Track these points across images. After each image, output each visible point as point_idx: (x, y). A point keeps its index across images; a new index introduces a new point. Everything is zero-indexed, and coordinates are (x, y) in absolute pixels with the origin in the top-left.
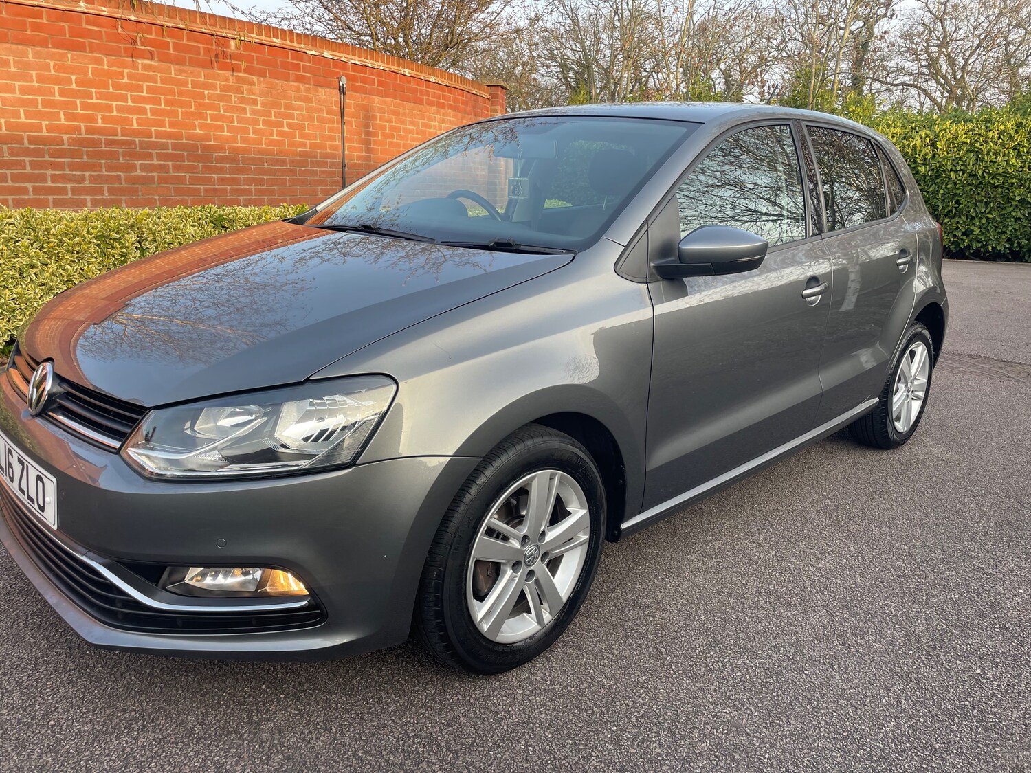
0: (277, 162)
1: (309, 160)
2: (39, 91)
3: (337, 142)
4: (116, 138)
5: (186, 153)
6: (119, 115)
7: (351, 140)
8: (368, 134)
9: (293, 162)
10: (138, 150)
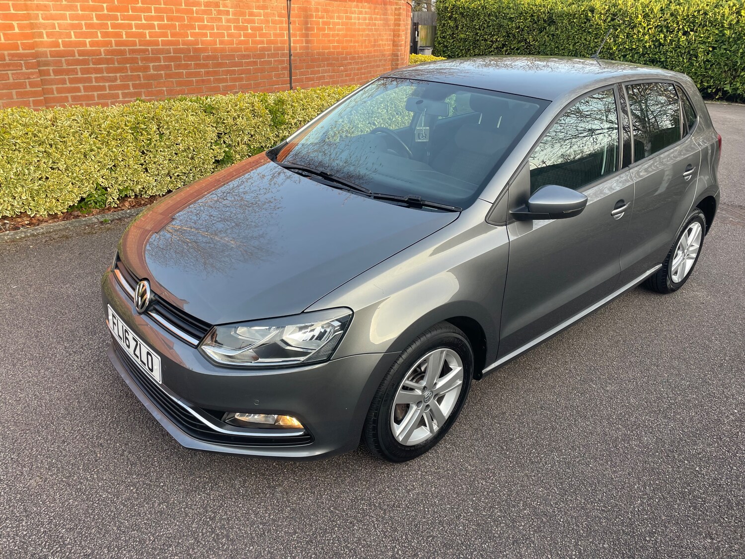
0: (244, 57)
1: (266, 53)
2: (83, 18)
3: (286, 38)
4: (135, 48)
5: (182, 55)
6: (137, 31)
7: (295, 35)
8: (307, 29)
9: (255, 56)
10: (150, 55)
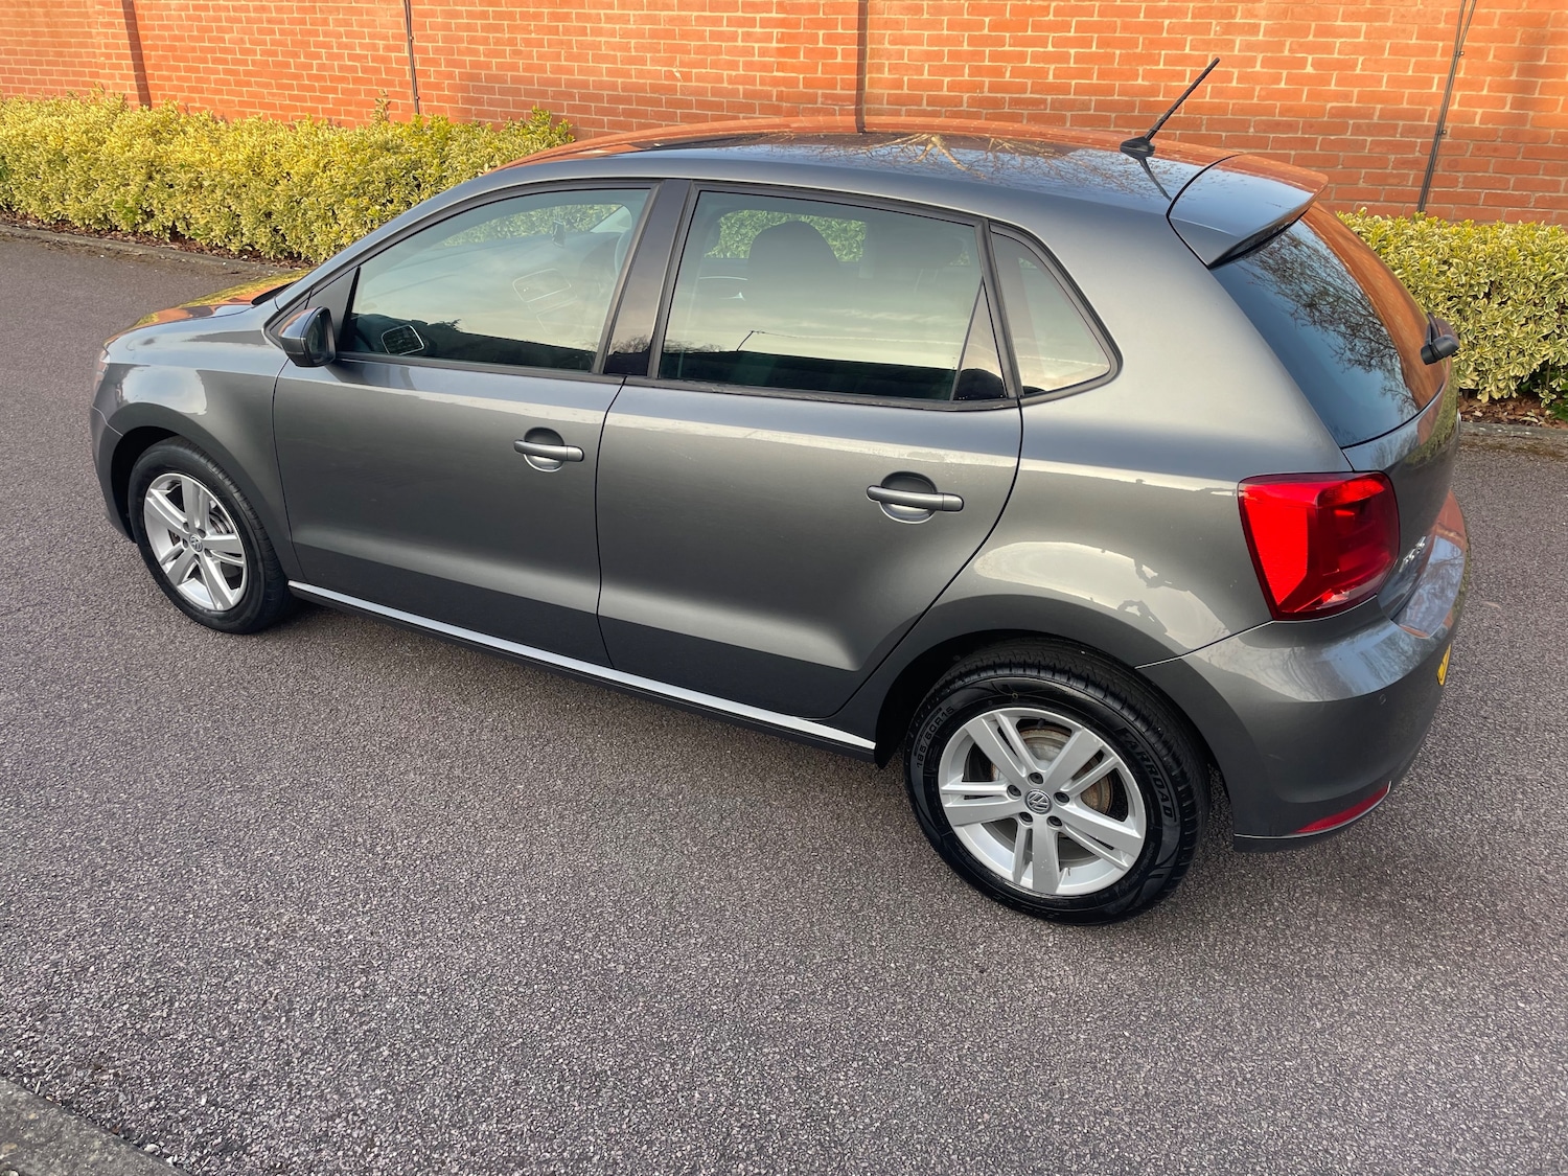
0: (1276, 126)
1: (1351, 122)
2: (947, 41)
3: (1434, 89)
4: (1023, 96)
5: (1114, 115)
6: (1033, 65)
7: (1473, 85)
10: (1048, 111)
